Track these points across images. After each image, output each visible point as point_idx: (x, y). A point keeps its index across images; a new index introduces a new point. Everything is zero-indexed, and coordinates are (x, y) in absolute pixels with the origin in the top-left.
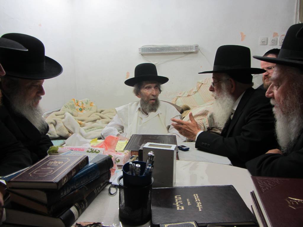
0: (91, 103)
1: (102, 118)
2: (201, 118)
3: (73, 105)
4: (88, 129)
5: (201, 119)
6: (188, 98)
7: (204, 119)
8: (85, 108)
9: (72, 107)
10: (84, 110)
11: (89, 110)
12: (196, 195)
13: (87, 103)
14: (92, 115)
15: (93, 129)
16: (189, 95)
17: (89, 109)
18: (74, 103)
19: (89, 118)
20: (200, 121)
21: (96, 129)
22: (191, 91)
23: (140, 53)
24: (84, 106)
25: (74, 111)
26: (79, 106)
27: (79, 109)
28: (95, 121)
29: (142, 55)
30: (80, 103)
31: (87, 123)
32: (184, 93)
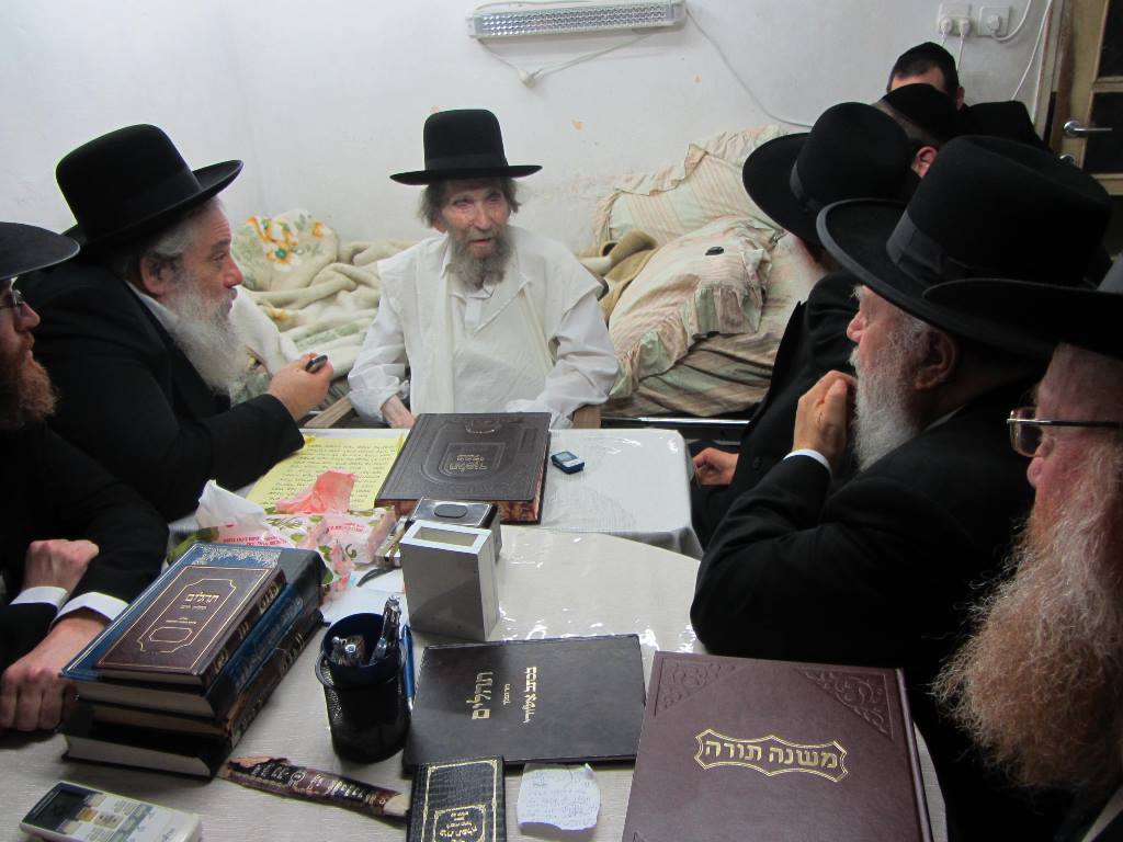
0: (317, 224)
1: (359, 282)
2: (675, 300)
3: (254, 243)
4: (308, 336)
5: (675, 304)
6: (652, 198)
7: (683, 303)
8: (294, 244)
9: (249, 251)
10: (293, 255)
11: (310, 253)
12: (532, 671)
13: (300, 228)
14: (321, 275)
15: (323, 335)
16: (655, 192)
17: (309, 249)
18: (256, 234)
19: (309, 288)
20: (672, 309)
21: (334, 337)
22: (664, 175)
23: (472, 36)
24: (294, 239)
25: (257, 263)
26: (273, 241)
27: (277, 254)
28: (331, 297)
29: (481, 41)
30: (277, 231)
31: (302, 308)
32: (641, 182)
